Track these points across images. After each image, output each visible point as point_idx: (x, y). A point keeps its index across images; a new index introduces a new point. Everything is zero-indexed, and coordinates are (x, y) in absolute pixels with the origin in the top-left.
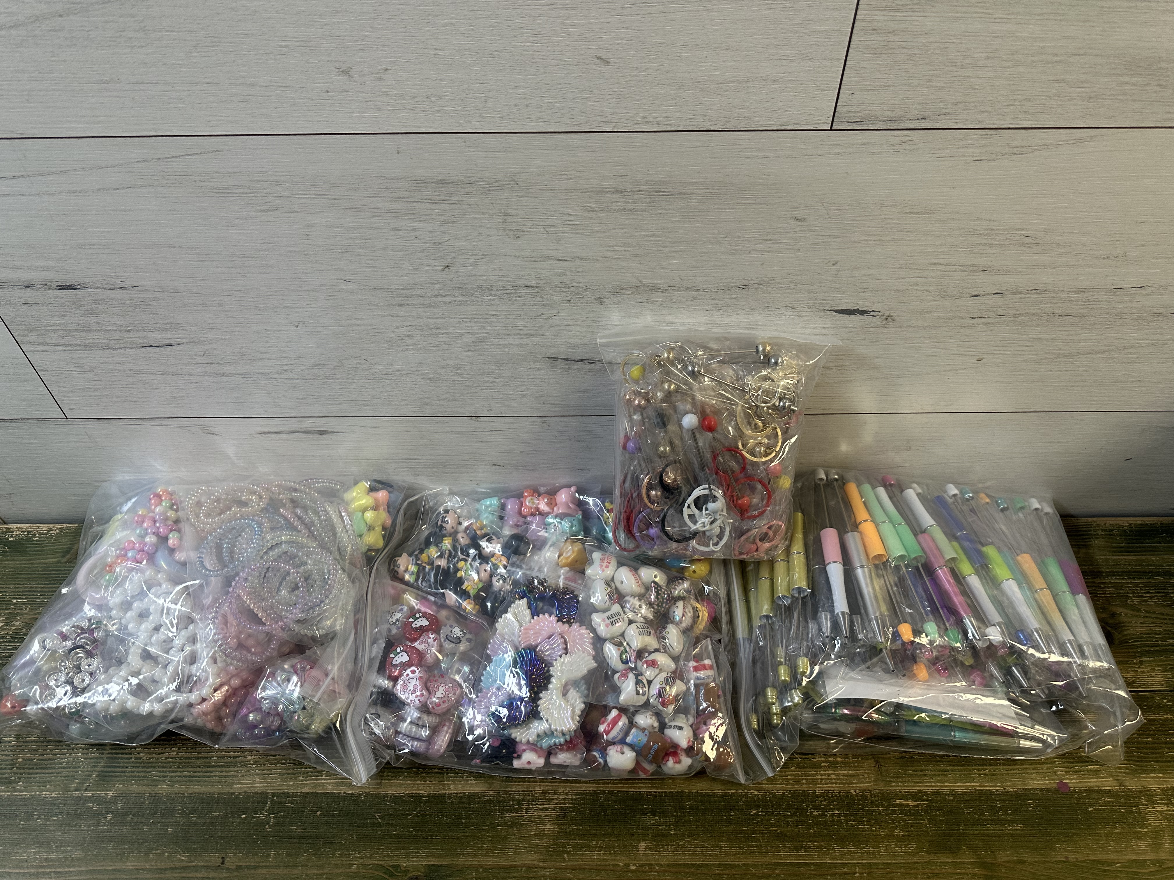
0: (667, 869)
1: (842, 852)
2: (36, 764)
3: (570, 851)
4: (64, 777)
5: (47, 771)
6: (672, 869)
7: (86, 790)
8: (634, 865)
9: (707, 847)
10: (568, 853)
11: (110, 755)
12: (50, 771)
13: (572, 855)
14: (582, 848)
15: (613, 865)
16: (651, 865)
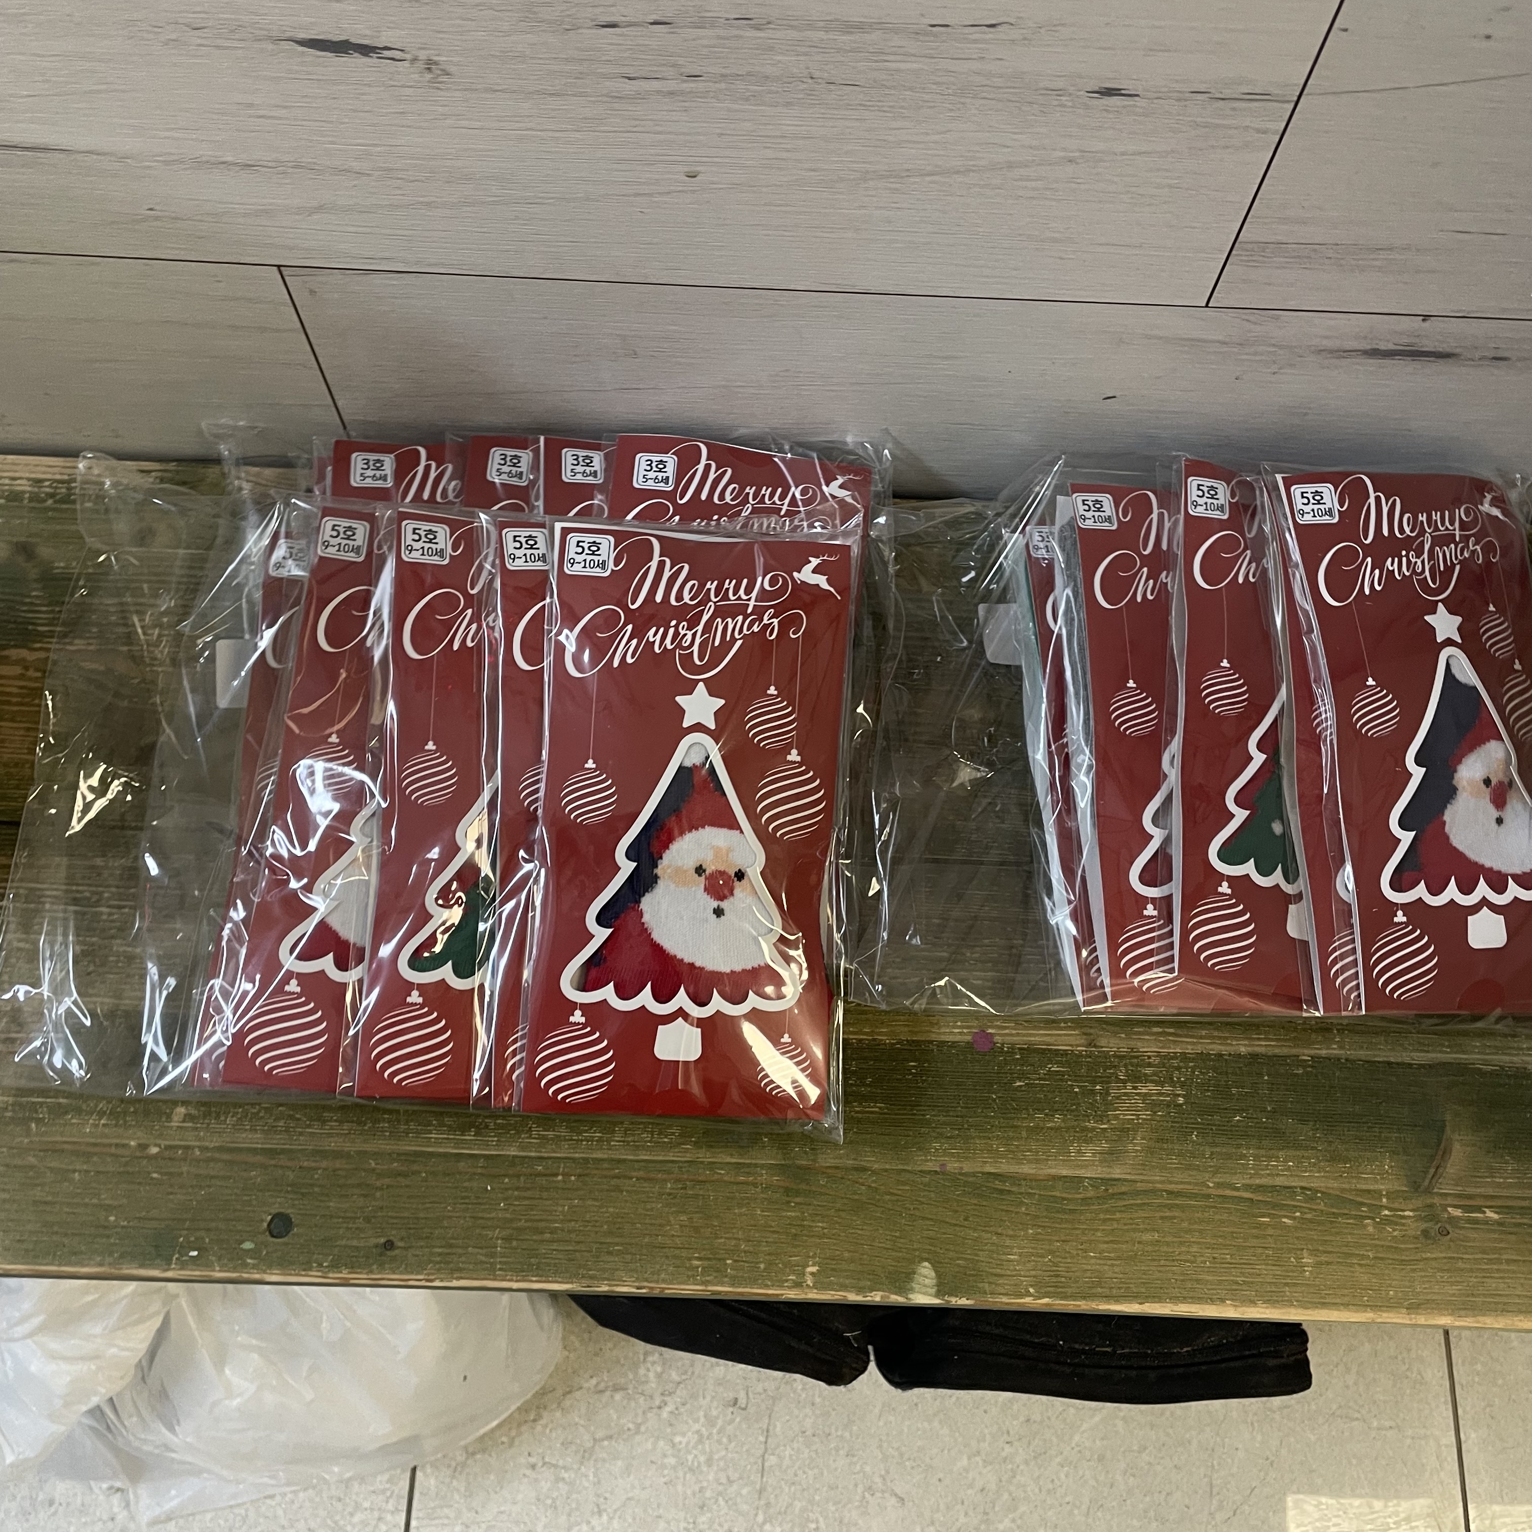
0: (217, 1155)
1: (543, 1137)
3: (44, 1118)
6: (226, 1157)
8: (156, 1145)
9: (299, 1119)
10: (39, 1121)
13: (45, 1125)
14: (66, 1113)
15: (117, 1145)
16: (187, 1148)
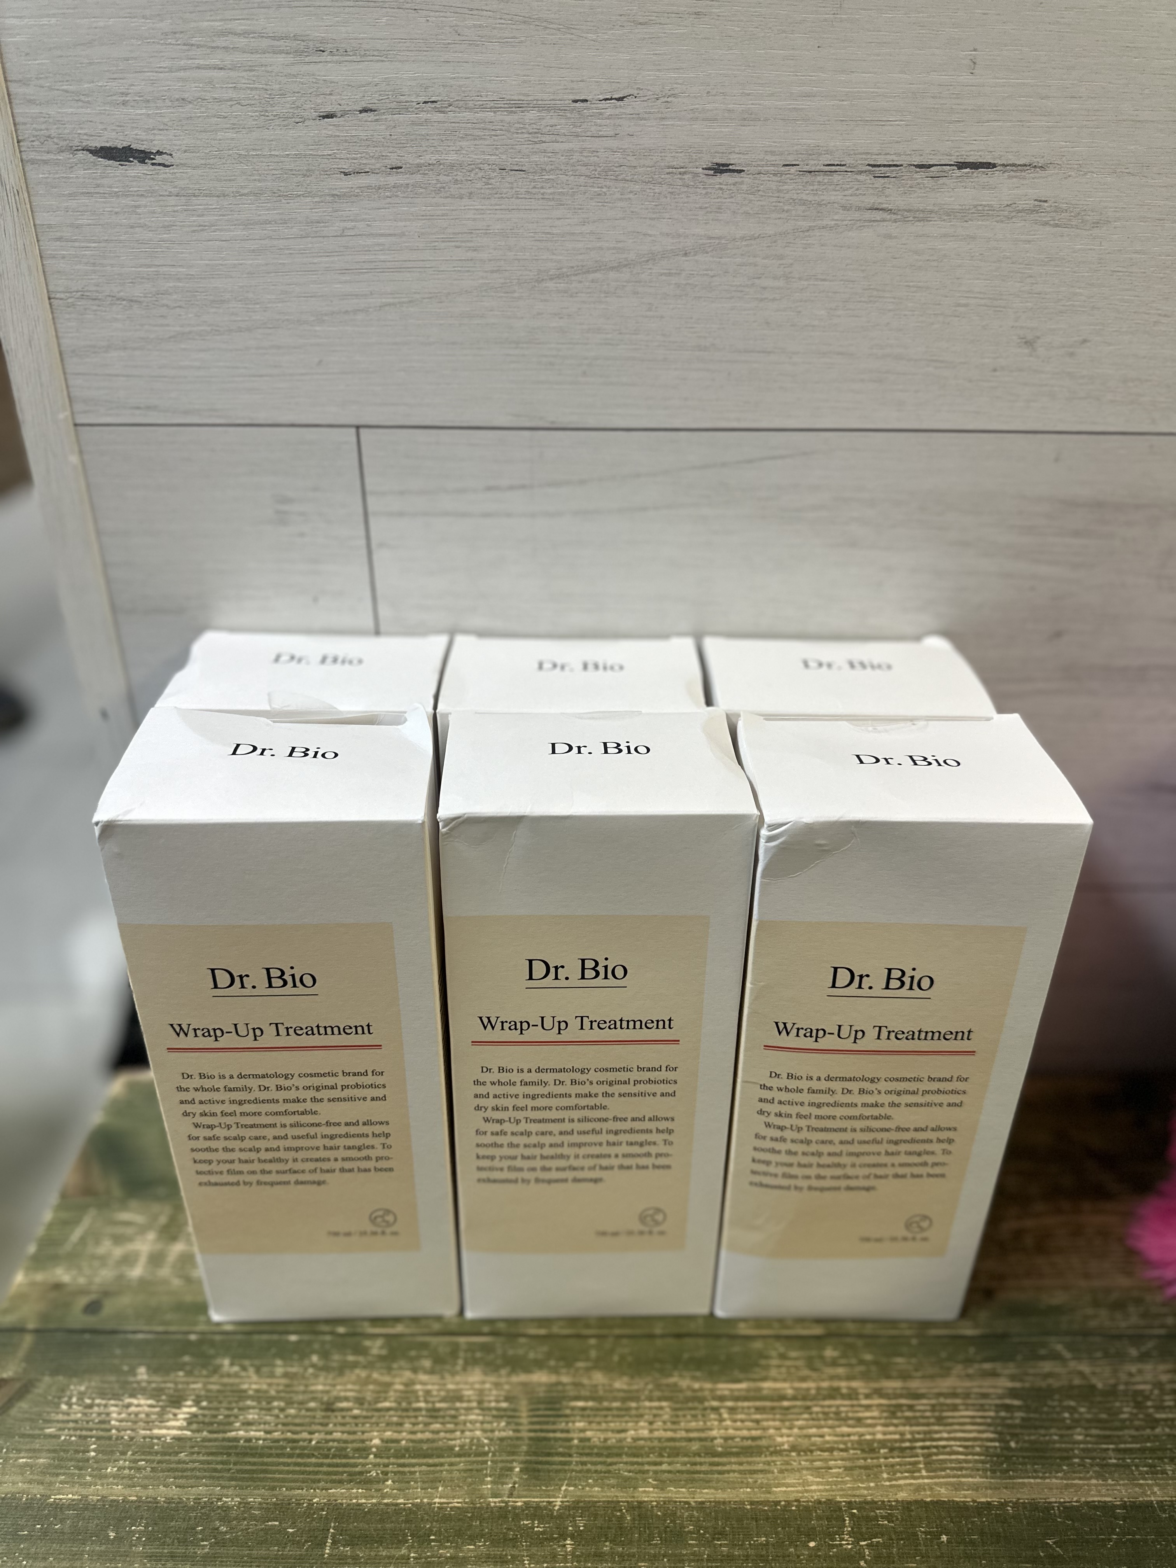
2: (407, 1449)
4: (465, 1471)
5: (430, 1461)
7: (511, 1495)
11: (532, 1434)
12: (436, 1460)
